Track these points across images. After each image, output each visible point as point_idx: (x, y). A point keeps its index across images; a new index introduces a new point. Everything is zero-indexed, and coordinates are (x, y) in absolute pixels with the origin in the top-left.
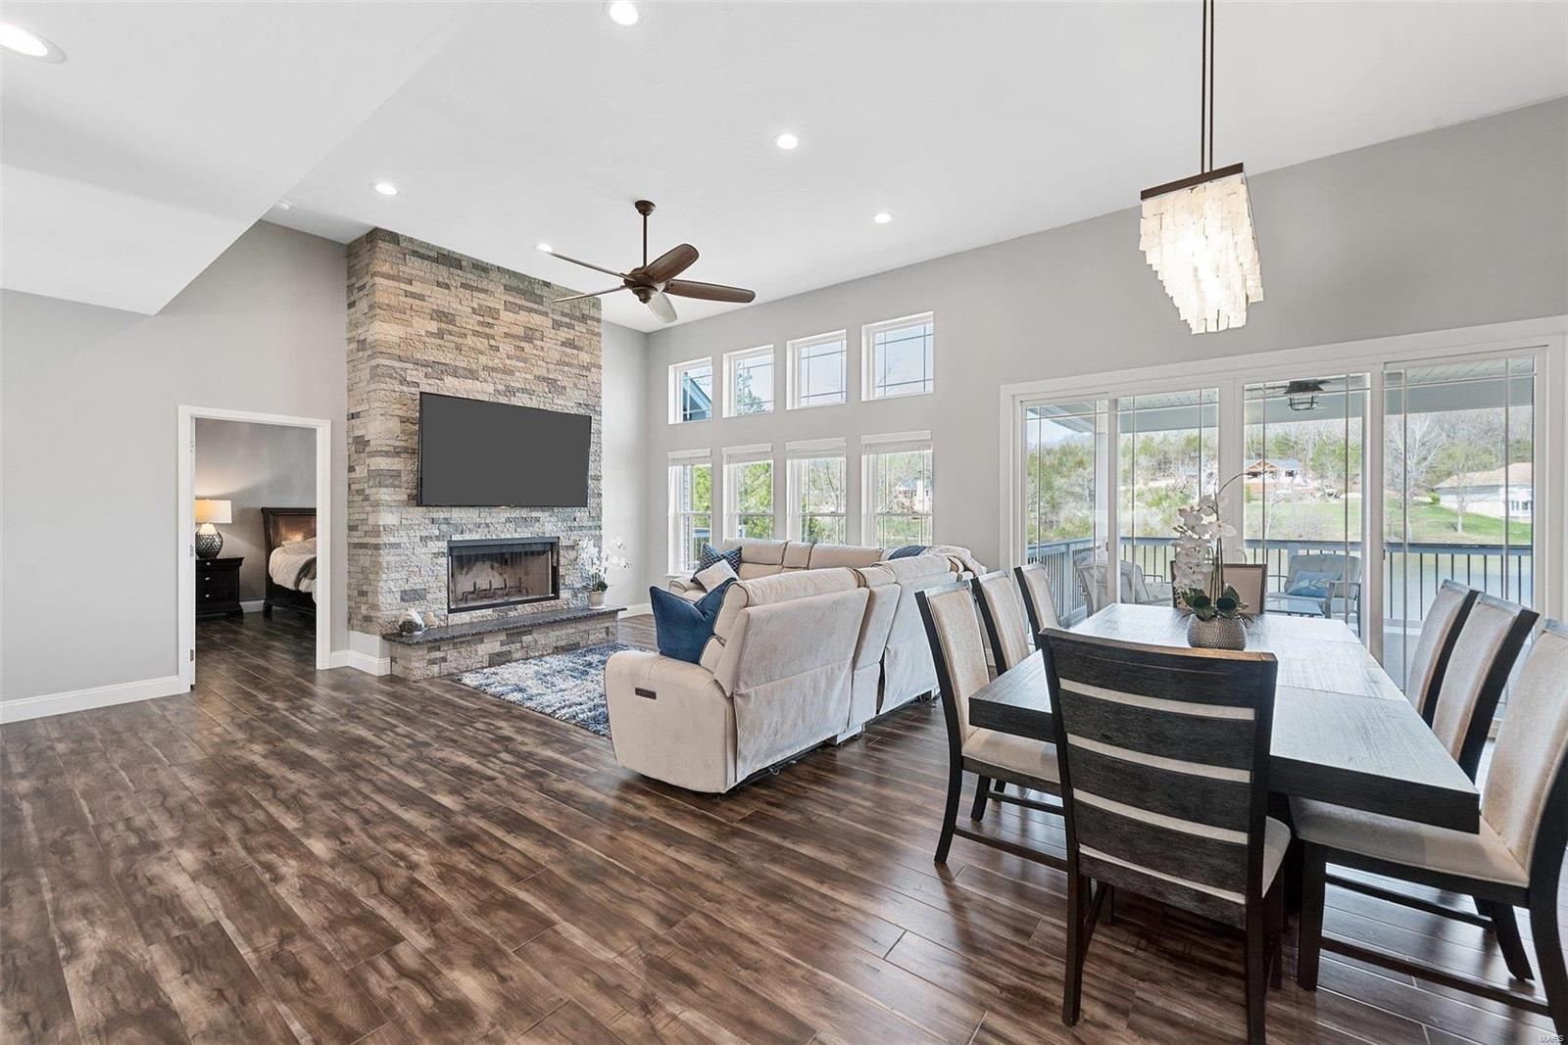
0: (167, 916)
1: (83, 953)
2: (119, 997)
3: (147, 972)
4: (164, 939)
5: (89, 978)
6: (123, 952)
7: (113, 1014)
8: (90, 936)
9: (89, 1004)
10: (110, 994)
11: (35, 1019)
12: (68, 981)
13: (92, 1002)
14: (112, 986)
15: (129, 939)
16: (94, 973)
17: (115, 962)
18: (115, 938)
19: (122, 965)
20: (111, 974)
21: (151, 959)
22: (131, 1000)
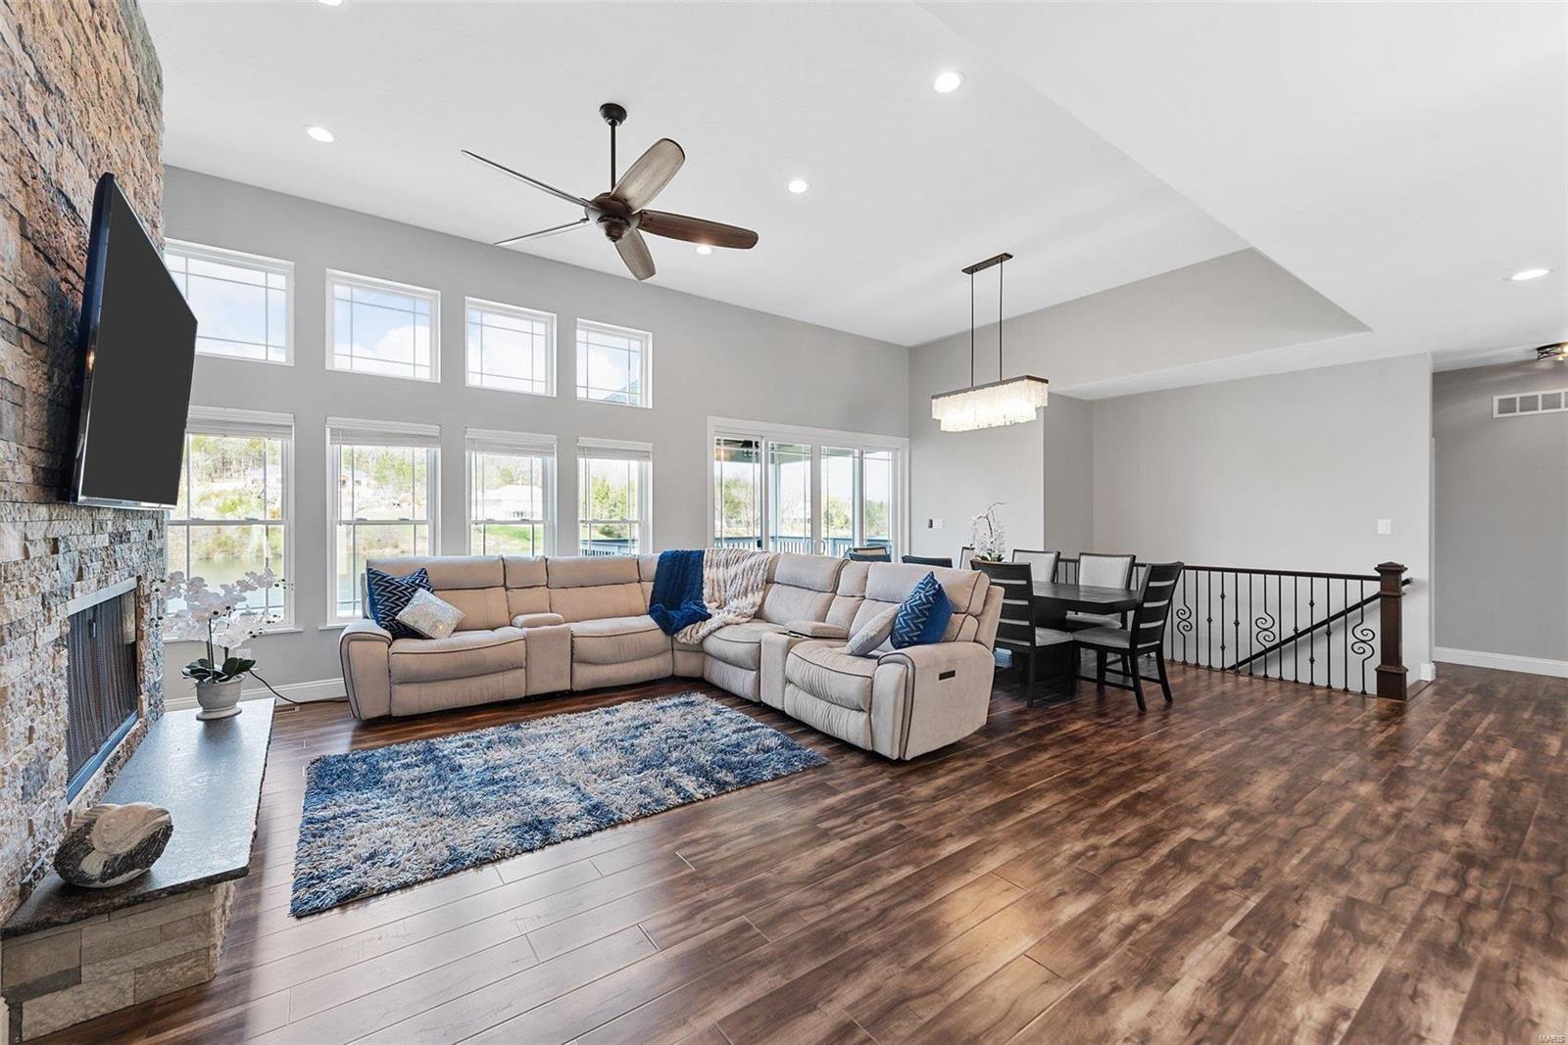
0: (1244, 973)
1: (1332, 1008)
2: (1347, 951)
3: (1314, 948)
4: (1272, 959)
5: (1350, 982)
6: (1308, 978)
7: (1361, 944)
8: (1310, 1018)
9: (1368, 965)
10: (1350, 957)
11: (1408, 989)
12: (1364, 995)
13: (1364, 964)
14: (1344, 961)
15: (1290, 984)
16: (1342, 982)
17: (1322, 975)
18: (1297, 995)
19: (1321, 968)
20: (1334, 970)
21: (1299, 954)
22: (1343, 943)
